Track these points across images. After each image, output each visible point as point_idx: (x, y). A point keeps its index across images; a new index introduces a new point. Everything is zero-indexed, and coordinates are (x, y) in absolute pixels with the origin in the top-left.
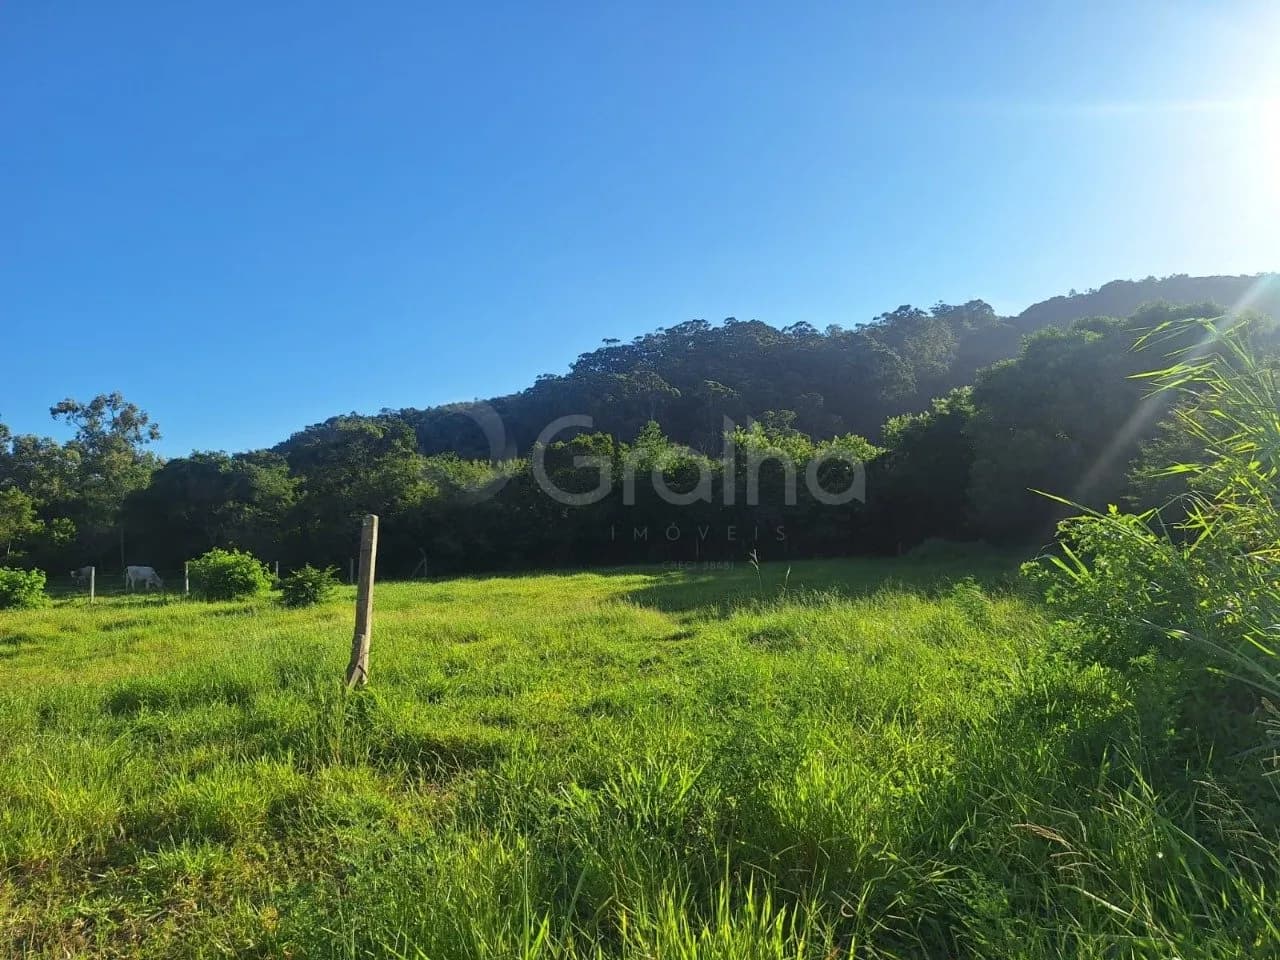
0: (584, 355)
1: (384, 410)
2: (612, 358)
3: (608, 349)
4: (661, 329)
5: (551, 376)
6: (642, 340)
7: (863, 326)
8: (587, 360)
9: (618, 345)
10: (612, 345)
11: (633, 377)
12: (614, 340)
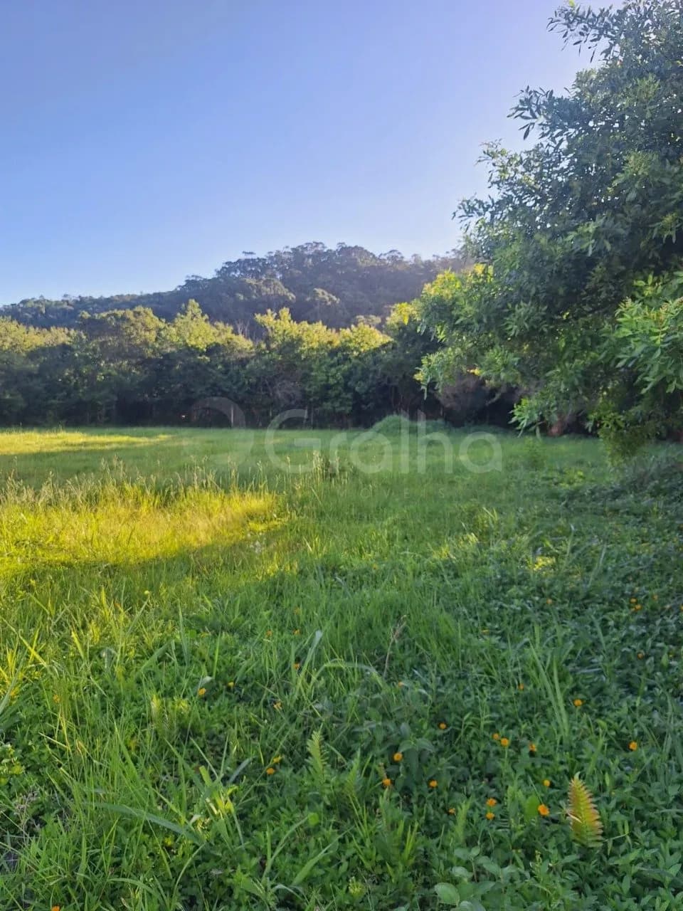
0: (227, 263)
2: (248, 266)
3: (246, 259)
4: (287, 247)
6: (273, 255)
7: (438, 257)
8: (230, 267)
9: (254, 257)
10: (250, 257)
11: (261, 283)
12: (251, 253)
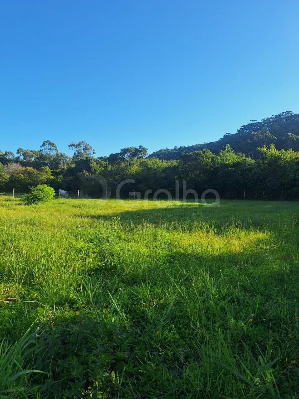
0: (243, 126)
1: (175, 147)
2: (253, 126)
3: (252, 123)
4: (273, 116)
5: (229, 134)
6: (265, 120)
8: (244, 128)
9: (256, 122)
10: (253, 122)
11: (259, 133)
